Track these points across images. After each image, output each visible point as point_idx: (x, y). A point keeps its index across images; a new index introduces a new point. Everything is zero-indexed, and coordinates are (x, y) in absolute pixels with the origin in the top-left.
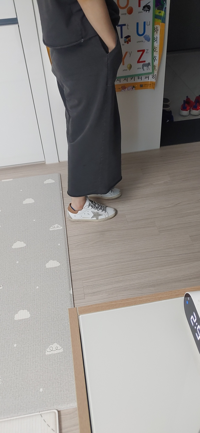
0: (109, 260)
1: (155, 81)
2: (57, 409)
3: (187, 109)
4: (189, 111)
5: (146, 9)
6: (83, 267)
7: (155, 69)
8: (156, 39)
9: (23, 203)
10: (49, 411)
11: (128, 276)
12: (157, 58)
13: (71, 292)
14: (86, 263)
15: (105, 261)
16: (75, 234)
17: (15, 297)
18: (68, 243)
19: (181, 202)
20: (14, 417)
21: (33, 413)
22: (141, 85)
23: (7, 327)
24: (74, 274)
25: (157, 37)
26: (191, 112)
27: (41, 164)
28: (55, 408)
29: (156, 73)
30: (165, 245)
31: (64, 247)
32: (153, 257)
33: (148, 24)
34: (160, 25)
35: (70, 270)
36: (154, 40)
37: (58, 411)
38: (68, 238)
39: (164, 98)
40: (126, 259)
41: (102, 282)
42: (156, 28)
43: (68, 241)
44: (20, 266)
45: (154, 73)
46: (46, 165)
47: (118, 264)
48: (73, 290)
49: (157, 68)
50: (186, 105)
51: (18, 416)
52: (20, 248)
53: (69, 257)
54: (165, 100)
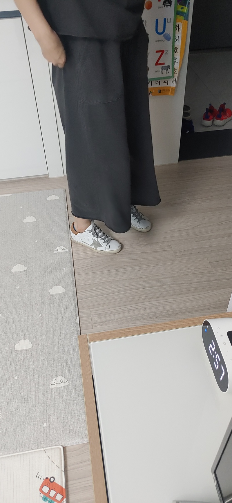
0: (120, 287)
1: (175, 86)
2: (62, 445)
3: (210, 118)
4: (212, 121)
5: (167, 4)
6: (90, 294)
7: (175, 73)
8: (177, 39)
9: (24, 222)
10: (53, 447)
11: (140, 304)
12: (178, 60)
13: (77, 321)
14: (94, 290)
15: (115, 288)
16: (82, 258)
17: (15, 326)
18: (75, 267)
19: (201, 223)
20: (15, 453)
21: (35, 449)
22: (159, 90)
23: (7, 357)
24: (80, 301)
25: (178, 36)
26: (214, 122)
27: (44, 177)
28: (60, 444)
29: (176, 77)
30: (182, 271)
31: (70, 271)
32: (169, 285)
33: (169, 21)
34: (182, 23)
35: (77, 297)
36: (175, 39)
37: (63, 447)
38: (74, 262)
39: (184, 105)
40: (139, 286)
41: (111, 311)
42: (178, 26)
43: (74, 265)
44: (21, 292)
45: (174, 78)
46: (49, 179)
47: (129, 291)
48: (80, 319)
49: (177, 72)
50: (209, 114)
51: (19, 452)
52: (20, 272)
53: (75, 283)
54: (186, 108)
